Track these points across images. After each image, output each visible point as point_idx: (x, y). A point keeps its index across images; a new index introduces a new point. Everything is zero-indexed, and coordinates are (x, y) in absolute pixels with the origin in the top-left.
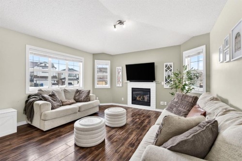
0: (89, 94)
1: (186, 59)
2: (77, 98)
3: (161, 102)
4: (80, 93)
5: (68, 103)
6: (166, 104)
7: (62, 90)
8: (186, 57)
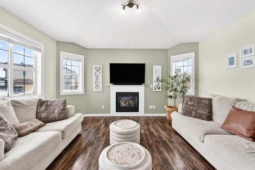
0: (65, 106)
1: (174, 64)
2: (43, 115)
3: (150, 106)
4: (47, 106)
5: (31, 128)
6: (154, 108)
7: (8, 104)
8: (174, 62)
